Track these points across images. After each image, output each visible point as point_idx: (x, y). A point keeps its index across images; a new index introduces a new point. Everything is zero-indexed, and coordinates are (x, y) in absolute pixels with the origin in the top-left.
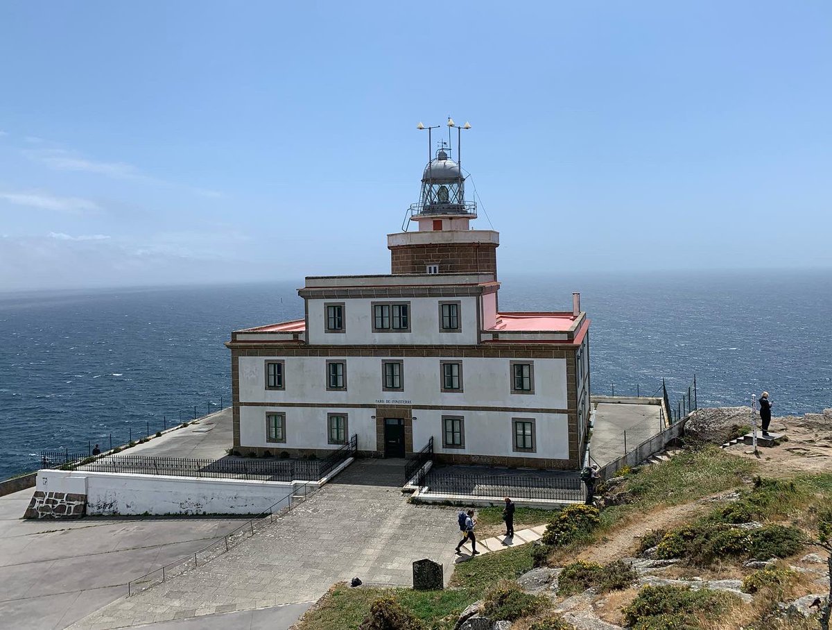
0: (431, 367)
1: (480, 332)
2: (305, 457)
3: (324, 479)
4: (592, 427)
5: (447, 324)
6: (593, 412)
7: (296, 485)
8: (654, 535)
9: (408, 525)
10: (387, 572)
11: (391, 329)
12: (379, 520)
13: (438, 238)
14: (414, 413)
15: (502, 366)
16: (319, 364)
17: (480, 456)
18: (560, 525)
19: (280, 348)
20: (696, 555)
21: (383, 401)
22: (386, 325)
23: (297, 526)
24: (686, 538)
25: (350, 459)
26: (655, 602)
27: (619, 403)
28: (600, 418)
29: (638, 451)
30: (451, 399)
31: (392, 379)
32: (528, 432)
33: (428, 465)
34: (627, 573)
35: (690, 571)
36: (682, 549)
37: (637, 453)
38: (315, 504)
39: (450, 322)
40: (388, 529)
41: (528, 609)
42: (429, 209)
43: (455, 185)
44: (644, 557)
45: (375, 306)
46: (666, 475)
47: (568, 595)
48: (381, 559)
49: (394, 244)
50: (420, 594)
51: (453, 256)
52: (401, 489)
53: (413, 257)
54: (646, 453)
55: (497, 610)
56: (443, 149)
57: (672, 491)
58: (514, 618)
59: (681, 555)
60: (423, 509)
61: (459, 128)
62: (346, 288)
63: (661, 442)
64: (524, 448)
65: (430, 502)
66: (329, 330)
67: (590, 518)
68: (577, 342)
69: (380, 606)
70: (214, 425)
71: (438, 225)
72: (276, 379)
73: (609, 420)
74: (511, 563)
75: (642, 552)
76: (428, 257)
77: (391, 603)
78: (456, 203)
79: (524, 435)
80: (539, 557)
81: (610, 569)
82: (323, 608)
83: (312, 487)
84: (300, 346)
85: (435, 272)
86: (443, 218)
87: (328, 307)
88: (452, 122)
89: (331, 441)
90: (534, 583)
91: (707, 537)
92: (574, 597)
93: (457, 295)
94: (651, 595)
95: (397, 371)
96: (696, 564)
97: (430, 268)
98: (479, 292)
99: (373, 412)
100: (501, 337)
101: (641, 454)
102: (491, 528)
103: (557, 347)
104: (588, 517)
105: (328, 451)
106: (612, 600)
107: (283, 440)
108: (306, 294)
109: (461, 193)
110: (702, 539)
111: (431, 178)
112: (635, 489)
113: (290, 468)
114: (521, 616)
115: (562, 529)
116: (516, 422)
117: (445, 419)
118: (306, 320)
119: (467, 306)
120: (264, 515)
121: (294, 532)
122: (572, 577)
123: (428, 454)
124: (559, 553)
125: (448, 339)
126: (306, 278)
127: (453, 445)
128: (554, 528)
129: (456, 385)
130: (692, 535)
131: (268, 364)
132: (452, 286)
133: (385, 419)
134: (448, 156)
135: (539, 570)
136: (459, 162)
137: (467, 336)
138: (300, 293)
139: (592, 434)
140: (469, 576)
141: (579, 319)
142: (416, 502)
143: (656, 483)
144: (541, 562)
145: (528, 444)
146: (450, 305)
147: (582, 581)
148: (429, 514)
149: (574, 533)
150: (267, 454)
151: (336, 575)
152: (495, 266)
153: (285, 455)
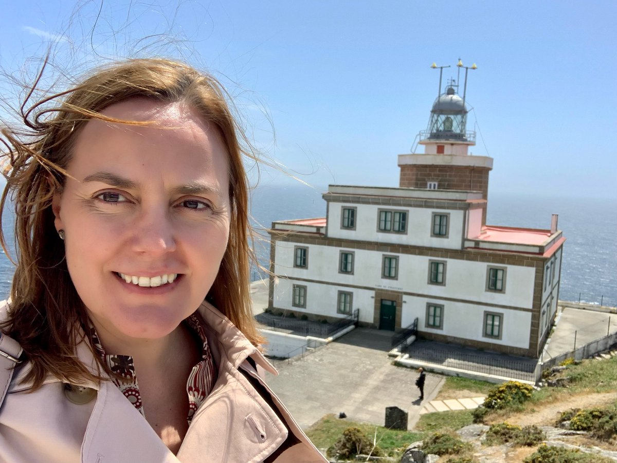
0: (421, 264)
1: (464, 240)
2: (319, 321)
3: (331, 339)
4: (555, 326)
5: (437, 230)
6: (559, 314)
7: (309, 340)
8: (572, 412)
9: (389, 380)
10: (368, 412)
11: (392, 231)
12: (367, 374)
13: (440, 160)
14: (405, 298)
15: (481, 268)
16: (333, 253)
17: (455, 338)
18: (498, 395)
19: (306, 237)
20: (599, 431)
21: (381, 286)
22: (388, 227)
23: (307, 369)
24: (594, 417)
25: (352, 327)
26: (548, 457)
27: (584, 309)
28: (564, 319)
29: (586, 348)
30: (436, 290)
31: (389, 270)
32: (497, 323)
33: (411, 339)
34: (537, 435)
35: (592, 441)
36: (589, 425)
37: (584, 350)
38: (322, 355)
39: (440, 230)
40: (373, 381)
41: (453, 449)
42: (436, 136)
43: (459, 117)
44: (561, 427)
45: (381, 211)
46: (602, 369)
47: (490, 445)
48: (365, 402)
49: (403, 163)
50: (388, 431)
51: (450, 176)
52: (387, 353)
53: (417, 175)
54: (592, 350)
55: (431, 446)
56: (451, 85)
57: (602, 382)
58: (442, 454)
59: (587, 429)
60: (402, 371)
61: (467, 68)
62: (359, 196)
63: (606, 343)
64: (492, 335)
65: (409, 366)
66: (344, 227)
67: (523, 393)
68: (547, 254)
69: (350, 432)
70: (257, 290)
71: (440, 149)
72: (302, 261)
73: (572, 322)
74: (465, 420)
75: (559, 424)
76: (429, 175)
77: (358, 431)
78: (458, 131)
79: (493, 325)
80: (478, 417)
81: (527, 431)
82: (316, 430)
83: (321, 343)
84: (321, 237)
85: (434, 187)
86: (446, 144)
87: (344, 209)
88: (461, 63)
89: (339, 311)
90: (469, 434)
91: (611, 418)
92: (494, 447)
93: (448, 208)
94: (545, 451)
95: (393, 265)
96: (598, 437)
97: (430, 185)
98: (466, 207)
99: (373, 293)
100: (482, 245)
101: (588, 351)
102: (454, 392)
103: (528, 257)
104: (522, 392)
105: (336, 318)
106: (521, 453)
107: (304, 306)
108: (328, 198)
109: (463, 123)
110: (607, 418)
111: (439, 109)
112: (572, 377)
113: (306, 327)
114: (447, 453)
115: (499, 398)
116: (487, 314)
117: (429, 306)
118: (327, 218)
119: (456, 217)
120: (283, 359)
121: (303, 373)
122: (496, 433)
123: (413, 331)
124: (494, 415)
125: (437, 243)
126: (330, 186)
127: (434, 326)
128: (493, 396)
129: (440, 279)
130: (600, 415)
131: (297, 248)
132: (444, 201)
133: (382, 300)
134: (456, 91)
135: (476, 426)
136: (464, 97)
137: (453, 241)
138: (324, 197)
139: (553, 332)
140: (430, 425)
141: (553, 236)
142: (398, 364)
143: (591, 374)
144: (478, 420)
145: (496, 332)
146: (441, 216)
147: (503, 437)
148: (406, 375)
149: (509, 402)
150: (292, 315)
151: (330, 408)
152: (486, 187)
153: (305, 317)
